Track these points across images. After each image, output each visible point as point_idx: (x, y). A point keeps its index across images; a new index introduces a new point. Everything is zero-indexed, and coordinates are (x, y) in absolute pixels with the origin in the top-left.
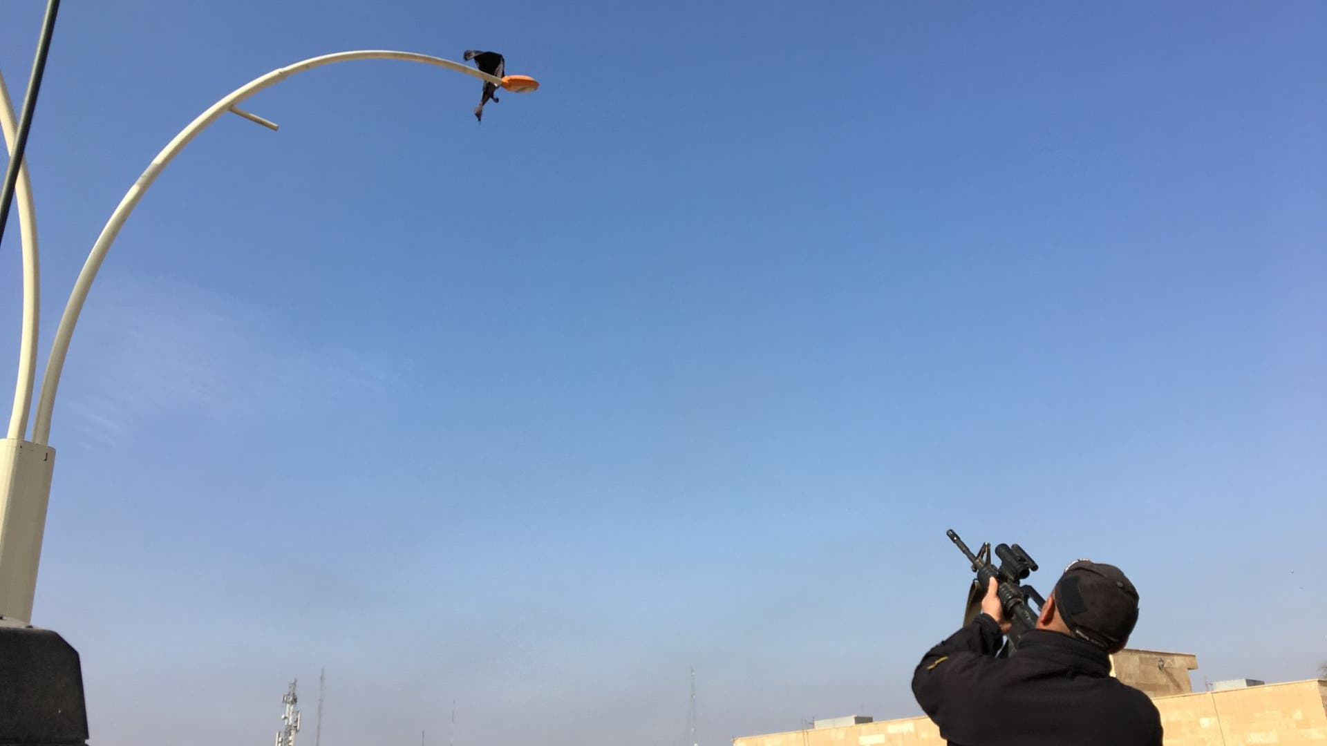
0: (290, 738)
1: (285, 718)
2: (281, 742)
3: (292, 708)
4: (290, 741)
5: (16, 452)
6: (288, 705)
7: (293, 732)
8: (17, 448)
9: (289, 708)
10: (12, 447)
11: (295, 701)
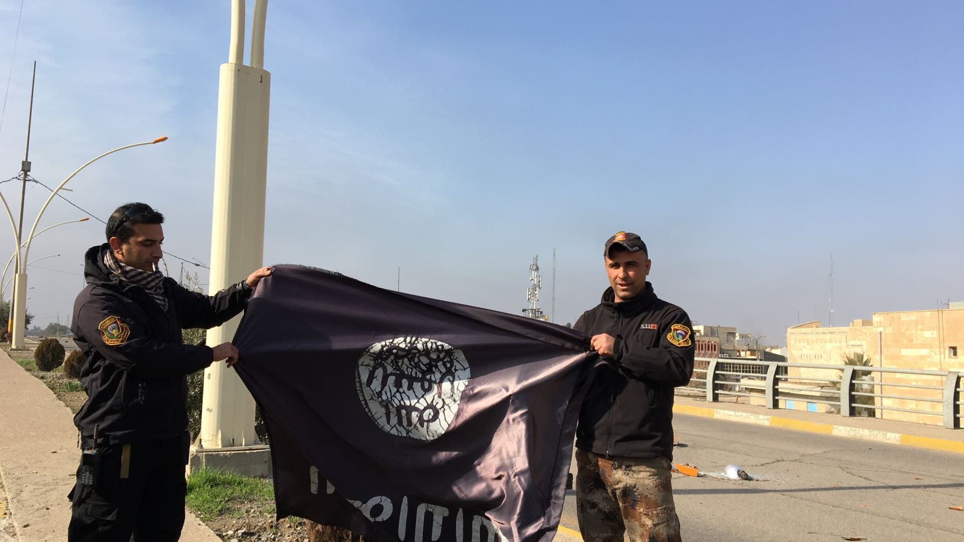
0: (536, 292)
1: (532, 279)
2: (530, 295)
3: (536, 273)
4: (536, 294)
5: (235, 75)
6: (533, 272)
7: (537, 289)
8: (235, 71)
9: (534, 273)
10: (231, 70)
11: (537, 269)
